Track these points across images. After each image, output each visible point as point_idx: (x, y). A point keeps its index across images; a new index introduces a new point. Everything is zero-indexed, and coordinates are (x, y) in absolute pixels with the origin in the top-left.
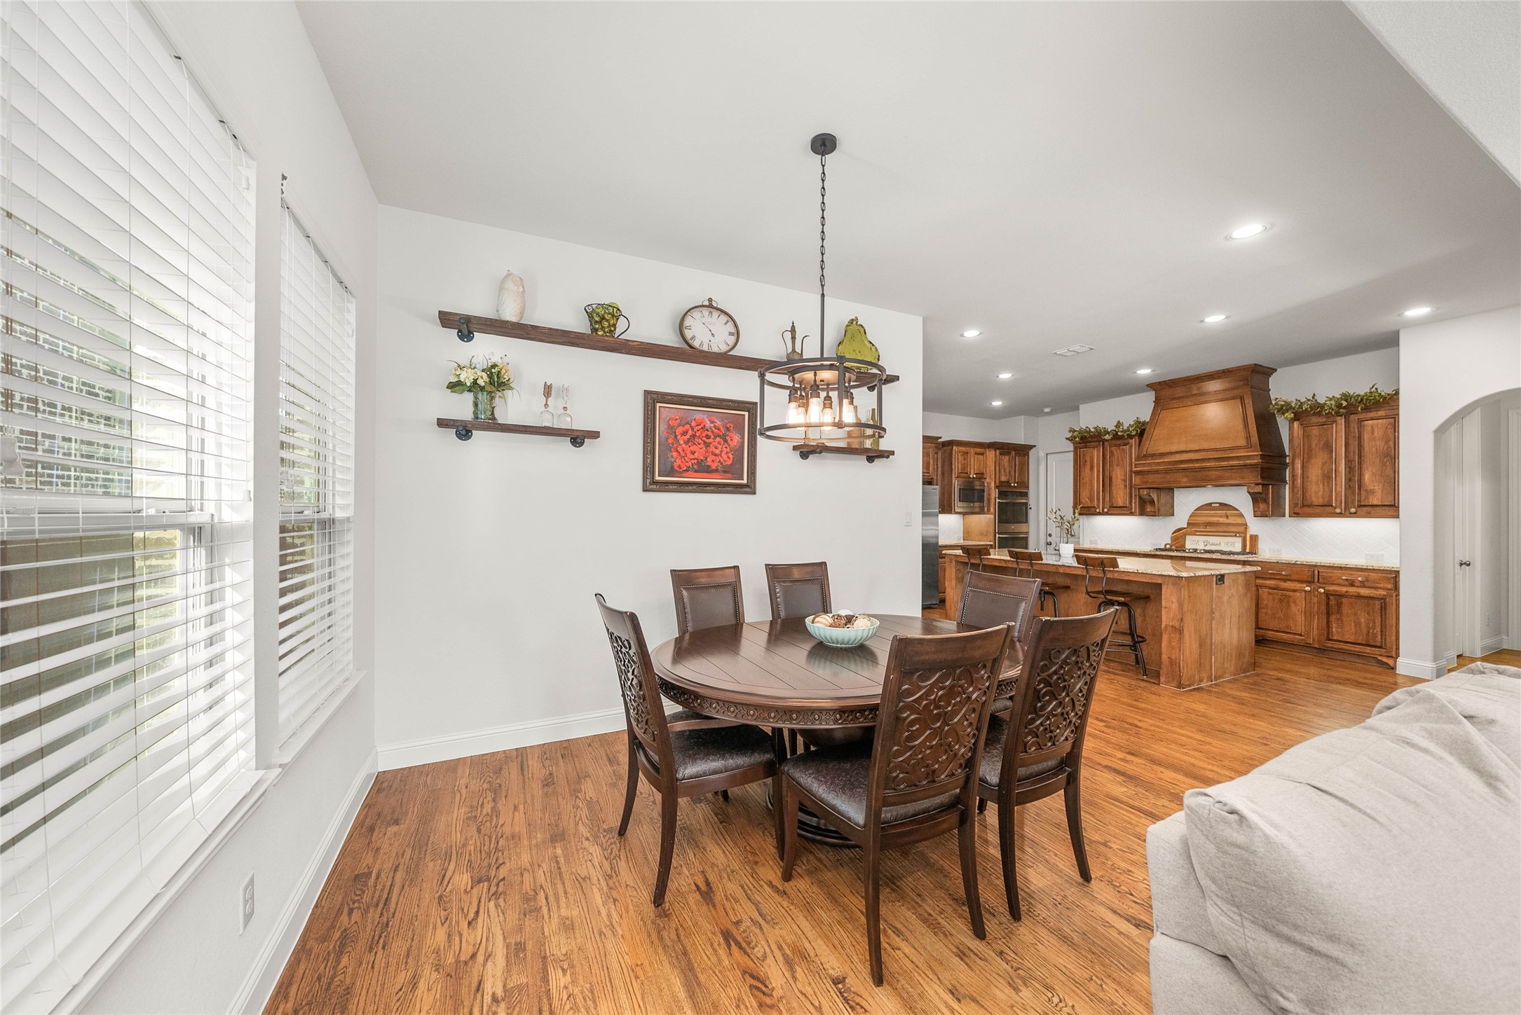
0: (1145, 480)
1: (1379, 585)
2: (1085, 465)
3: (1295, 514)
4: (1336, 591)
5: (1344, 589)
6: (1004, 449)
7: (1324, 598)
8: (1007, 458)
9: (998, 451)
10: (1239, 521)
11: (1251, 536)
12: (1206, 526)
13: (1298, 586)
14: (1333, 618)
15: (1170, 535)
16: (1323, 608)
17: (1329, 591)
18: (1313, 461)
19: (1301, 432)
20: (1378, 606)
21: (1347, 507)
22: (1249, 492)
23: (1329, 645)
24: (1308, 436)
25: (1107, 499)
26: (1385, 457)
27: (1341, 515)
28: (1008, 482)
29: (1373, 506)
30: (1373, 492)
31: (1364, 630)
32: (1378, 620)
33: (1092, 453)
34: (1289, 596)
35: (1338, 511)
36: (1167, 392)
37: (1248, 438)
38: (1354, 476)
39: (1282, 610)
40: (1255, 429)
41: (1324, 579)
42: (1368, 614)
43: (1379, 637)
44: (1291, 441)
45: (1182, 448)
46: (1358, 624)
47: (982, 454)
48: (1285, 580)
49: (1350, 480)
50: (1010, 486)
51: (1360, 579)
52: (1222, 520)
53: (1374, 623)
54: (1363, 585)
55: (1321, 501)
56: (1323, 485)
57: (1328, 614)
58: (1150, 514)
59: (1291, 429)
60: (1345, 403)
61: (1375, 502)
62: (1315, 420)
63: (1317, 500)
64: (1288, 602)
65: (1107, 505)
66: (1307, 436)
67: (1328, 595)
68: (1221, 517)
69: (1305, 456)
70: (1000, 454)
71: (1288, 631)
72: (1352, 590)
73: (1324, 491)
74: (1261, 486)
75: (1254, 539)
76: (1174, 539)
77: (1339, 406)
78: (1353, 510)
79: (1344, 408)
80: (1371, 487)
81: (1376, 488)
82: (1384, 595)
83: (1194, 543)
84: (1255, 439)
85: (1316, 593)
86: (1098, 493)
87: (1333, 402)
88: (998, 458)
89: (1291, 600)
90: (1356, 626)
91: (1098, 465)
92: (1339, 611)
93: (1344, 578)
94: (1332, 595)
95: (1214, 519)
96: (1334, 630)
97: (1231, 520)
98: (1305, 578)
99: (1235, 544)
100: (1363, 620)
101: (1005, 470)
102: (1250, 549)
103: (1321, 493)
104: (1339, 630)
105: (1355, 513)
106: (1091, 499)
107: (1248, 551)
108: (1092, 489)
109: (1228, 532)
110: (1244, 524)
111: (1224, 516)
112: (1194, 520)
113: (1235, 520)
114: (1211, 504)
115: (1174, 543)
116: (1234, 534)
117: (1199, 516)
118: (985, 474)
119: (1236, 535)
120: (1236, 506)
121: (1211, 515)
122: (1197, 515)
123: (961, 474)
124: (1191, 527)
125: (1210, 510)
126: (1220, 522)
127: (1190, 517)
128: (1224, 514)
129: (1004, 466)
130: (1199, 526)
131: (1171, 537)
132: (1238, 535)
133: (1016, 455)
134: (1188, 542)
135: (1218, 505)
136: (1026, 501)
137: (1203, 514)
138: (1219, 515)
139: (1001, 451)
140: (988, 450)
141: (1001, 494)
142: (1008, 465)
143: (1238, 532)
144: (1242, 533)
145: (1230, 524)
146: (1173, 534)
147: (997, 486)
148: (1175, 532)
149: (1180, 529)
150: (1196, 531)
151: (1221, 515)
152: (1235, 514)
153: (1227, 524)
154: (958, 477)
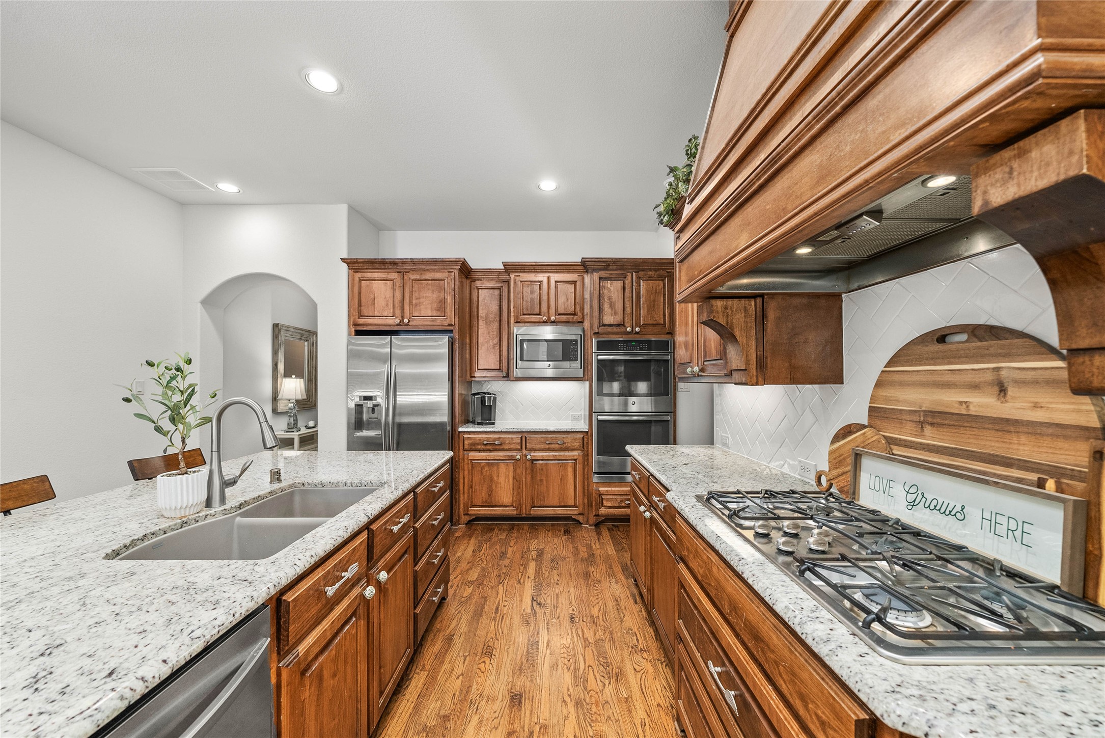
6: (611, 269)
8: (618, 284)
9: (596, 276)
12: (921, 424)
15: (828, 447)
28: (622, 325)
50: (625, 332)
52: (983, 403)
58: (739, 377)
65: (702, 360)
68: (975, 387)
76: (836, 460)
83: (880, 487)
88: (597, 286)
95: (950, 399)
97: (1017, 407)
101: (612, 305)
109: (1008, 463)
110: (1086, 429)
111: (991, 384)
112: (887, 400)
113: (1036, 406)
114: (941, 337)
115: (835, 472)
116: (1034, 477)
117: (902, 384)
118: (579, 314)
119: (1041, 484)
120: (1031, 330)
121: (938, 378)
122: (896, 377)
123: (526, 317)
124: (878, 422)
125: (933, 360)
126: (973, 411)
127: (879, 384)
128: (989, 377)
129: (610, 298)
130: (901, 422)
131: (831, 453)
132: (1051, 484)
133: (639, 278)
134: (865, 479)
135: (964, 337)
136: (665, 358)
137: (916, 378)
138: (969, 378)
139: (603, 274)
140: (585, 276)
141: (602, 346)
142: (621, 295)
143: (1057, 473)
144: (1073, 475)
145: (1016, 422)
146: (833, 442)
147: (595, 333)
148: (837, 438)
149: (847, 431)
150: (891, 441)
151: (978, 378)
152: (1029, 375)
153: (1005, 425)
154: (519, 322)
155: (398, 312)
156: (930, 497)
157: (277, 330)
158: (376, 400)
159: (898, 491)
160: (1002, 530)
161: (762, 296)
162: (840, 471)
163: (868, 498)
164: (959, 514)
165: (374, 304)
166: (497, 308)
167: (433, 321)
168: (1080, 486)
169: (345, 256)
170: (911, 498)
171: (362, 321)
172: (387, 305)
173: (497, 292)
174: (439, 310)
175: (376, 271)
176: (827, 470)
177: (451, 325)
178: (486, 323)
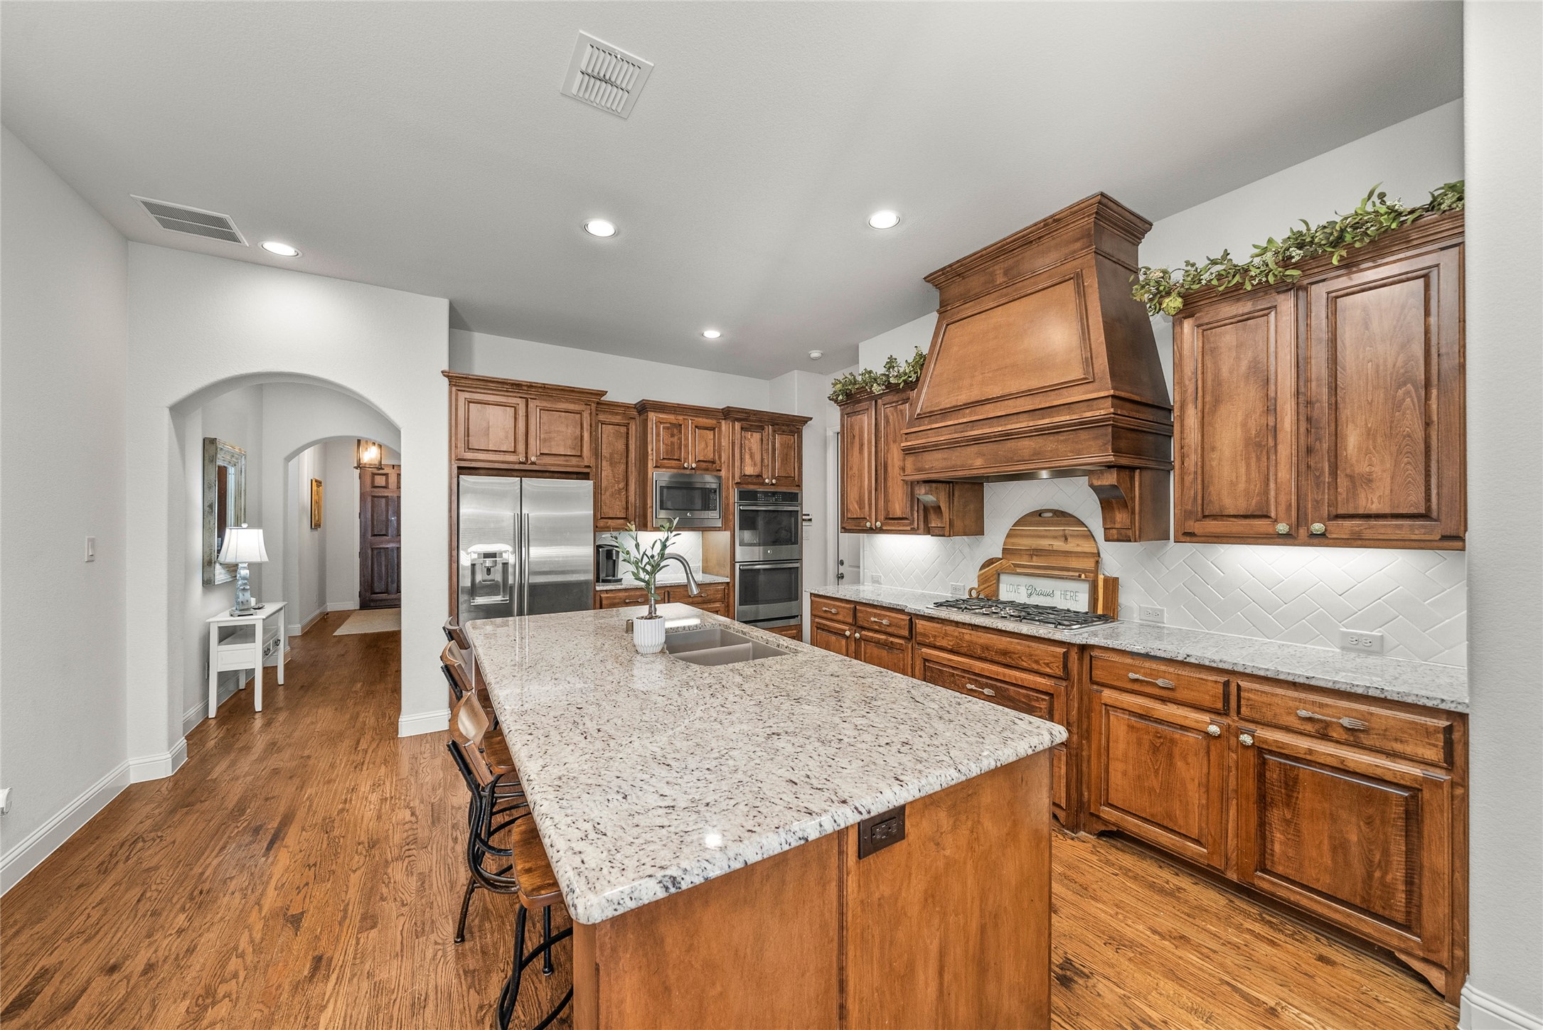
0: (919, 465)
1: (1398, 747)
2: (852, 443)
3: (1188, 536)
4: (1284, 745)
5: (1303, 743)
6: (751, 420)
7: (1251, 757)
8: (757, 436)
9: (737, 425)
10: (1087, 547)
11: (1106, 580)
12: (1031, 556)
13: (1193, 717)
14: (1275, 815)
15: (977, 573)
16: (1251, 785)
17: (1265, 741)
18: (1223, 410)
19: (1198, 344)
20: (1396, 811)
21: (1301, 520)
22: (1091, 486)
23: (1265, 886)
24: (1213, 350)
25: (881, 503)
26: (1399, 387)
27: (1288, 539)
28: (760, 476)
29: (1368, 517)
30: (1368, 480)
31: (1358, 869)
32: (1398, 847)
33: (862, 422)
34: (1172, 741)
35: (1282, 528)
36: (956, 289)
37: (1089, 362)
38: (1319, 439)
39: (1156, 771)
40: (1102, 338)
41: (1252, 707)
42: (1369, 822)
43: (1401, 897)
44: (1178, 366)
45: (975, 395)
46: (1339, 847)
47: (713, 429)
48: (1163, 700)
49: (1309, 451)
50: (763, 484)
51: (1345, 722)
52: (1058, 545)
53: (1386, 853)
54: (1354, 738)
55: (1241, 506)
56: (1248, 466)
57: (1263, 802)
58: (937, 531)
59: (1176, 338)
60: (1297, 254)
61: (1375, 508)
62: (1229, 310)
63: (1231, 503)
64: (1170, 756)
65: (882, 517)
66: (1208, 351)
67: (1260, 750)
68: (1055, 537)
69: (1208, 398)
70: (742, 428)
71: (1170, 825)
72: (1324, 749)
73: (1248, 481)
74: (1114, 472)
75: (1112, 585)
76: (983, 580)
77: (1286, 262)
78: (1318, 527)
79: (1296, 266)
80: (1363, 468)
81: (1377, 469)
82: (1415, 778)
83: (1013, 589)
84: (1102, 362)
85: (1233, 741)
86: (870, 493)
87: (1269, 257)
88: (738, 436)
89: (1177, 751)
90: (1334, 849)
91: (870, 442)
92: (1289, 801)
93: (1303, 713)
94: (1271, 752)
95: (1045, 543)
96: (1277, 847)
97: (1071, 546)
98: (1207, 700)
99: (1075, 598)
100: (1354, 838)
101: (752, 456)
102: (1105, 607)
103: (1242, 486)
104: (1291, 853)
105: (1323, 535)
106: (861, 507)
107: (1100, 612)
108: (861, 487)
109: (1068, 569)
110: (1093, 553)
111: (1062, 536)
112: (1013, 544)
113: (1078, 545)
114: (1039, 513)
115: (982, 587)
116: (1077, 574)
117: (1022, 536)
118: (718, 462)
119: (1080, 576)
120: (1074, 514)
121: (1039, 533)
122: (1018, 532)
123: (665, 461)
124: (1008, 556)
125: (1038, 524)
126: (1055, 548)
127: (1008, 536)
128: (1061, 533)
129: (750, 449)
130: (1021, 555)
131: (979, 577)
132: (1083, 576)
133: (774, 431)
134: (1003, 587)
135: (1050, 514)
136: (795, 509)
137: (1028, 533)
138: (1053, 534)
139: (745, 424)
140: (723, 422)
141: (744, 495)
142: (759, 447)
143: (1084, 571)
144: (1090, 571)
145: (1071, 552)
146: (980, 570)
147: (737, 483)
148: (983, 567)
149: (990, 562)
150: (1016, 565)
151: (1056, 534)
152: (1076, 533)
153: (1067, 554)
154: (658, 467)
155: (521, 447)
156: (1038, 590)
157: (211, 449)
158: (502, 557)
159: (1023, 590)
160: (1068, 597)
161: (952, 482)
162: (985, 586)
163: (1004, 595)
164: (1051, 595)
165: (488, 434)
166: (624, 447)
167: (567, 461)
168: (1092, 575)
169: (446, 368)
170: (1029, 592)
171: (469, 455)
172: (507, 437)
173: (623, 429)
174: (574, 449)
175: (489, 392)
176: (977, 587)
177: (589, 467)
178: (611, 464)
